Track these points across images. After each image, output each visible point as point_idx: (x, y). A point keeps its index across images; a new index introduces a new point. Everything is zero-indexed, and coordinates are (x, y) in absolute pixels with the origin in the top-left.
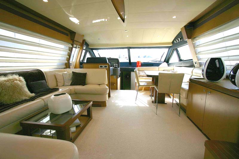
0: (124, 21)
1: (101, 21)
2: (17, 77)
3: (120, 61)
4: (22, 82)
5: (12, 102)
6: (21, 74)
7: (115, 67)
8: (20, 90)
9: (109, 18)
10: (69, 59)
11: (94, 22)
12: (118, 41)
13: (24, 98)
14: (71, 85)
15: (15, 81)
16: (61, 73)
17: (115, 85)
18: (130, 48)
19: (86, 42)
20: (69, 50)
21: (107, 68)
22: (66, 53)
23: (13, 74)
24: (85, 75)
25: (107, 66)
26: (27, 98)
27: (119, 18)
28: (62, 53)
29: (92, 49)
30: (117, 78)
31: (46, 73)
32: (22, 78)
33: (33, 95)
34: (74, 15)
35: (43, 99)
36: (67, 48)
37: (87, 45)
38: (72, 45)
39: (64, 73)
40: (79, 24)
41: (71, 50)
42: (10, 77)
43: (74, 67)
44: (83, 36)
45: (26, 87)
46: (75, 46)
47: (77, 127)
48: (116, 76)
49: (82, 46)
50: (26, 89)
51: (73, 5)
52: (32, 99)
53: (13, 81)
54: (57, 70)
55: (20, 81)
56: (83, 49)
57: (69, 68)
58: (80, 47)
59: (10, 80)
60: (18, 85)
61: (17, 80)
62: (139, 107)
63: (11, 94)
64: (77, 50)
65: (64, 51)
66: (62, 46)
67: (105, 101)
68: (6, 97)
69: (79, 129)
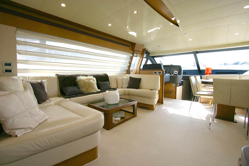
0: (178, 25)
1: (155, 30)
2: (92, 77)
3: (183, 68)
4: (94, 81)
5: (87, 92)
6: (94, 76)
7: (175, 74)
8: (92, 85)
9: (162, 26)
10: (129, 67)
11: (149, 32)
12: (181, 46)
13: (94, 91)
14: (127, 88)
15: (91, 80)
16: (121, 78)
17: (173, 93)
18: (197, 52)
19: (146, 50)
20: (130, 59)
21: (161, 74)
22: (128, 61)
23: (91, 75)
24: (139, 80)
25: (161, 72)
26: (95, 92)
27: (172, 24)
28: (124, 61)
29: (153, 57)
30: (176, 86)
31: (110, 76)
32: (95, 79)
33: (99, 90)
34: (131, 30)
35: (103, 94)
36: (129, 57)
37: (148, 53)
38: (133, 54)
39: (123, 78)
40: (136, 36)
41: (131, 59)
42: (89, 77)
43: (135, 72)
44: (143, 45)
45: (96, 84)
46: (135, 55)
47: (122, 118)
48: (175, 84)
49: (142, 54)
50: (96, 86)
51: (128, 23)
52: (98, 92)
53: (90, 80)
54: (118, 75)
55: (93, 80)
56: (143, 58)
57: (129, 74)
58: (141, 55)
59: (88, 79)
60: (91, 83)
61: (91, 79)
62: (191, 118)
63: (87, 87)
64: (138, 58)
65: (126, 60)
66: (125, 56)
67: (153, 105)
68: (85, 89)
69: (123, 120)
